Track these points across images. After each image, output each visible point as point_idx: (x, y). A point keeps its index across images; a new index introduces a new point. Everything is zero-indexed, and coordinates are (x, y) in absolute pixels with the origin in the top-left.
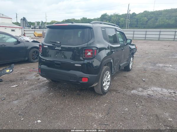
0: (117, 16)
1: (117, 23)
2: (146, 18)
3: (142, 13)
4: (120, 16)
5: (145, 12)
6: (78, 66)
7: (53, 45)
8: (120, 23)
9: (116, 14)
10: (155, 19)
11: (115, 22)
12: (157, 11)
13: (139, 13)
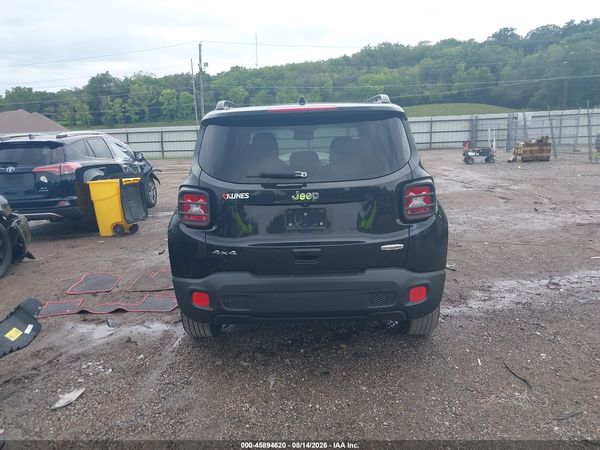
0: (148, 81)
1: (153, 105)
2: (241, 88)
3: (227, 73)
4: (156, 82)
5: (235, 69)
6: (392, 252)
7: (263, 185)
8: (162, 104)
9: (143, 74)
10: (269, 93)
11: (146, 102)
12: (268, 68)
13: (219, 74)
